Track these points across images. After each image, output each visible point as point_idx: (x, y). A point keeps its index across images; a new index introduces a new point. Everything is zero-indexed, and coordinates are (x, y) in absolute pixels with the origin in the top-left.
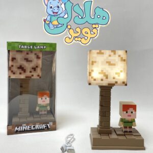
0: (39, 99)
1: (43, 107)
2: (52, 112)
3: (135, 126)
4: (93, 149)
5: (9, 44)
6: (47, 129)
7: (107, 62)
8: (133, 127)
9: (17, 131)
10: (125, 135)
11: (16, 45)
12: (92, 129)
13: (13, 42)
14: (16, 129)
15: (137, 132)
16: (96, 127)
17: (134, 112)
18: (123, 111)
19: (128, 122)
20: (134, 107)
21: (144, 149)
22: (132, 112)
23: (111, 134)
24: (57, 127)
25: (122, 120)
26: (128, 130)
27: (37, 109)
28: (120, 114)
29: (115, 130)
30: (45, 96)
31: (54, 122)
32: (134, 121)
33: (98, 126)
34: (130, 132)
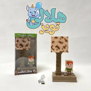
0: (29, 59)
1: (31, 63)
2: (35, 65)
3: (73, 71)
4: (53, 81)
5: (16, 34)
6: (33, 73)
7: (59, 42)
8: (72, 72)
9: (19, 73)
10: (68, 75)
11: (19, 35)
12: (53, 72)
13: (17, 33)
14: (19, 72)
15: (73, 74)
16: (55, 72)
17: (72, 65)
18: (67, 64)
19: (69, 69)
20: (72, 62)
21: (76, 82)
22: (71, 65)
23: (61, 75)
24: (37, 72)
25: (67, 69)
26: (69, 73)
27: (28, 64)
28: (66, 66)
29: (63, 73)
30: (32, 58)
31: (36, 70)
32: (72, 69)
33: (56, 71)
34: (70, 74)
